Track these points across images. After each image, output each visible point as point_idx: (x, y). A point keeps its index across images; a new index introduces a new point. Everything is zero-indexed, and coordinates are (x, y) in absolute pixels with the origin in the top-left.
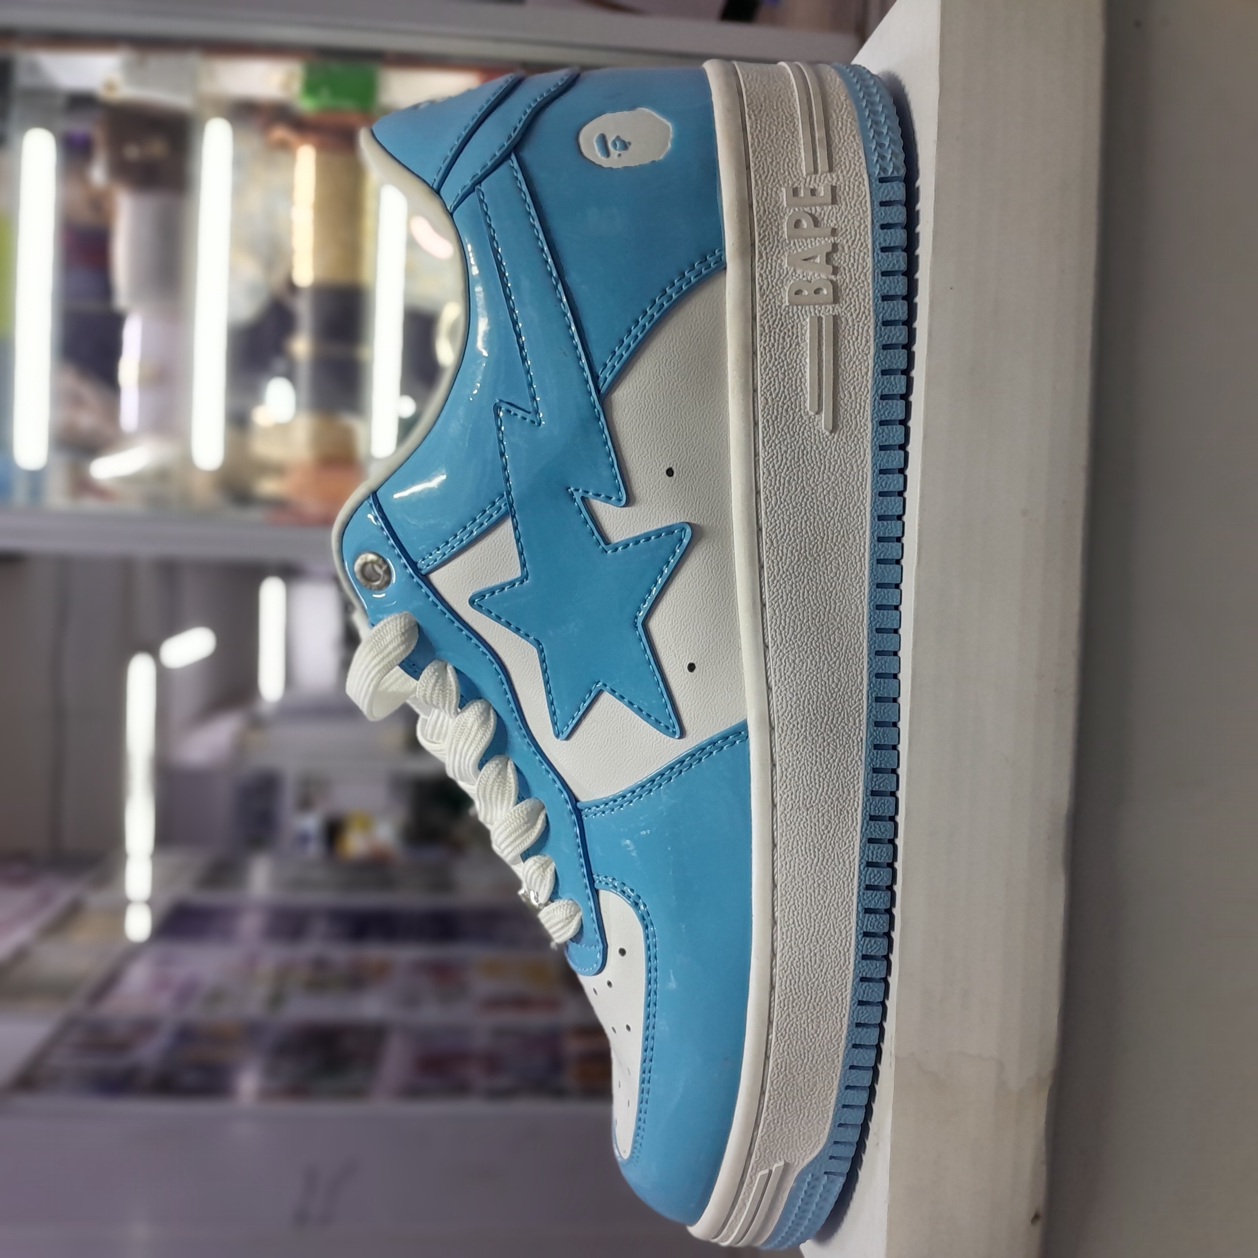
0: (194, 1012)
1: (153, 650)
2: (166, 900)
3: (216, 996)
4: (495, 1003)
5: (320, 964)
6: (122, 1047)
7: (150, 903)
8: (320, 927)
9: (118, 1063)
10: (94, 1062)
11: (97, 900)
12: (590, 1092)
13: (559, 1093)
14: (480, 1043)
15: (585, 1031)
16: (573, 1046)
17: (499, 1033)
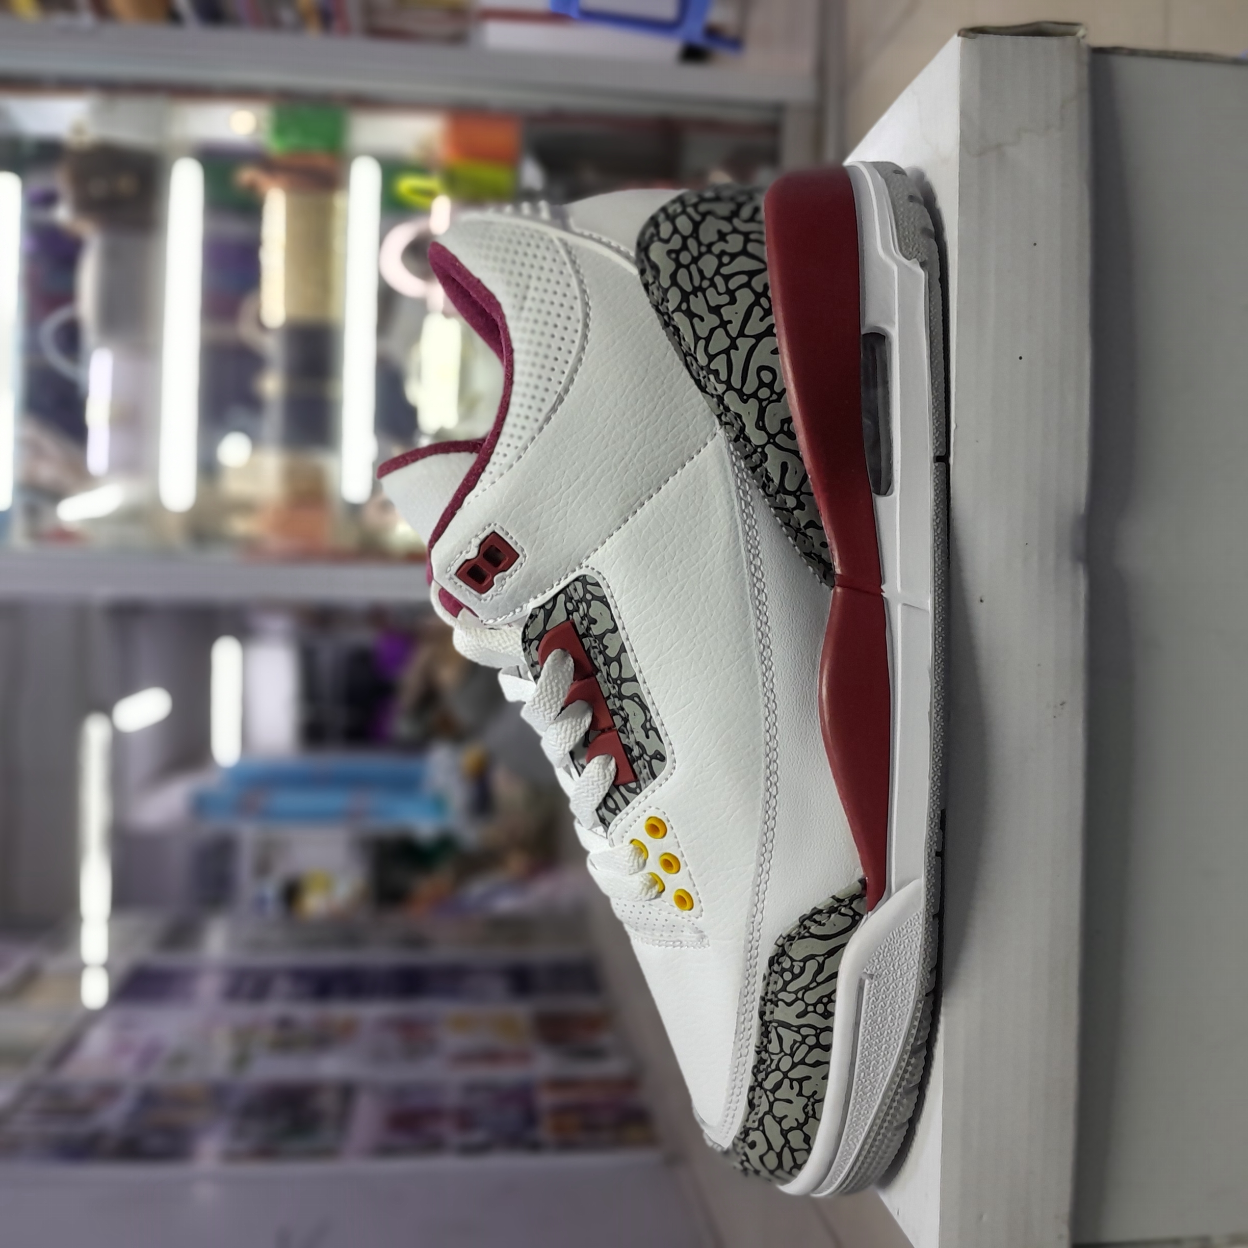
0: (157, 1075)
1: (106, 711)
2: (123, 964)
3: (179, 1059)
4: (465, 1058)
5: (284, 1024)
6: (83, 1112)
7: (107, 966)
8: (282, 986)
9: (81, 1129)
10: (58, 1128)
11: (53, 965)
12: (566, 1145)
13: (535, 1147)
14: (452, 1099)
15: (558, 1084)
16: (546, 1100)
17: (471, 1088)
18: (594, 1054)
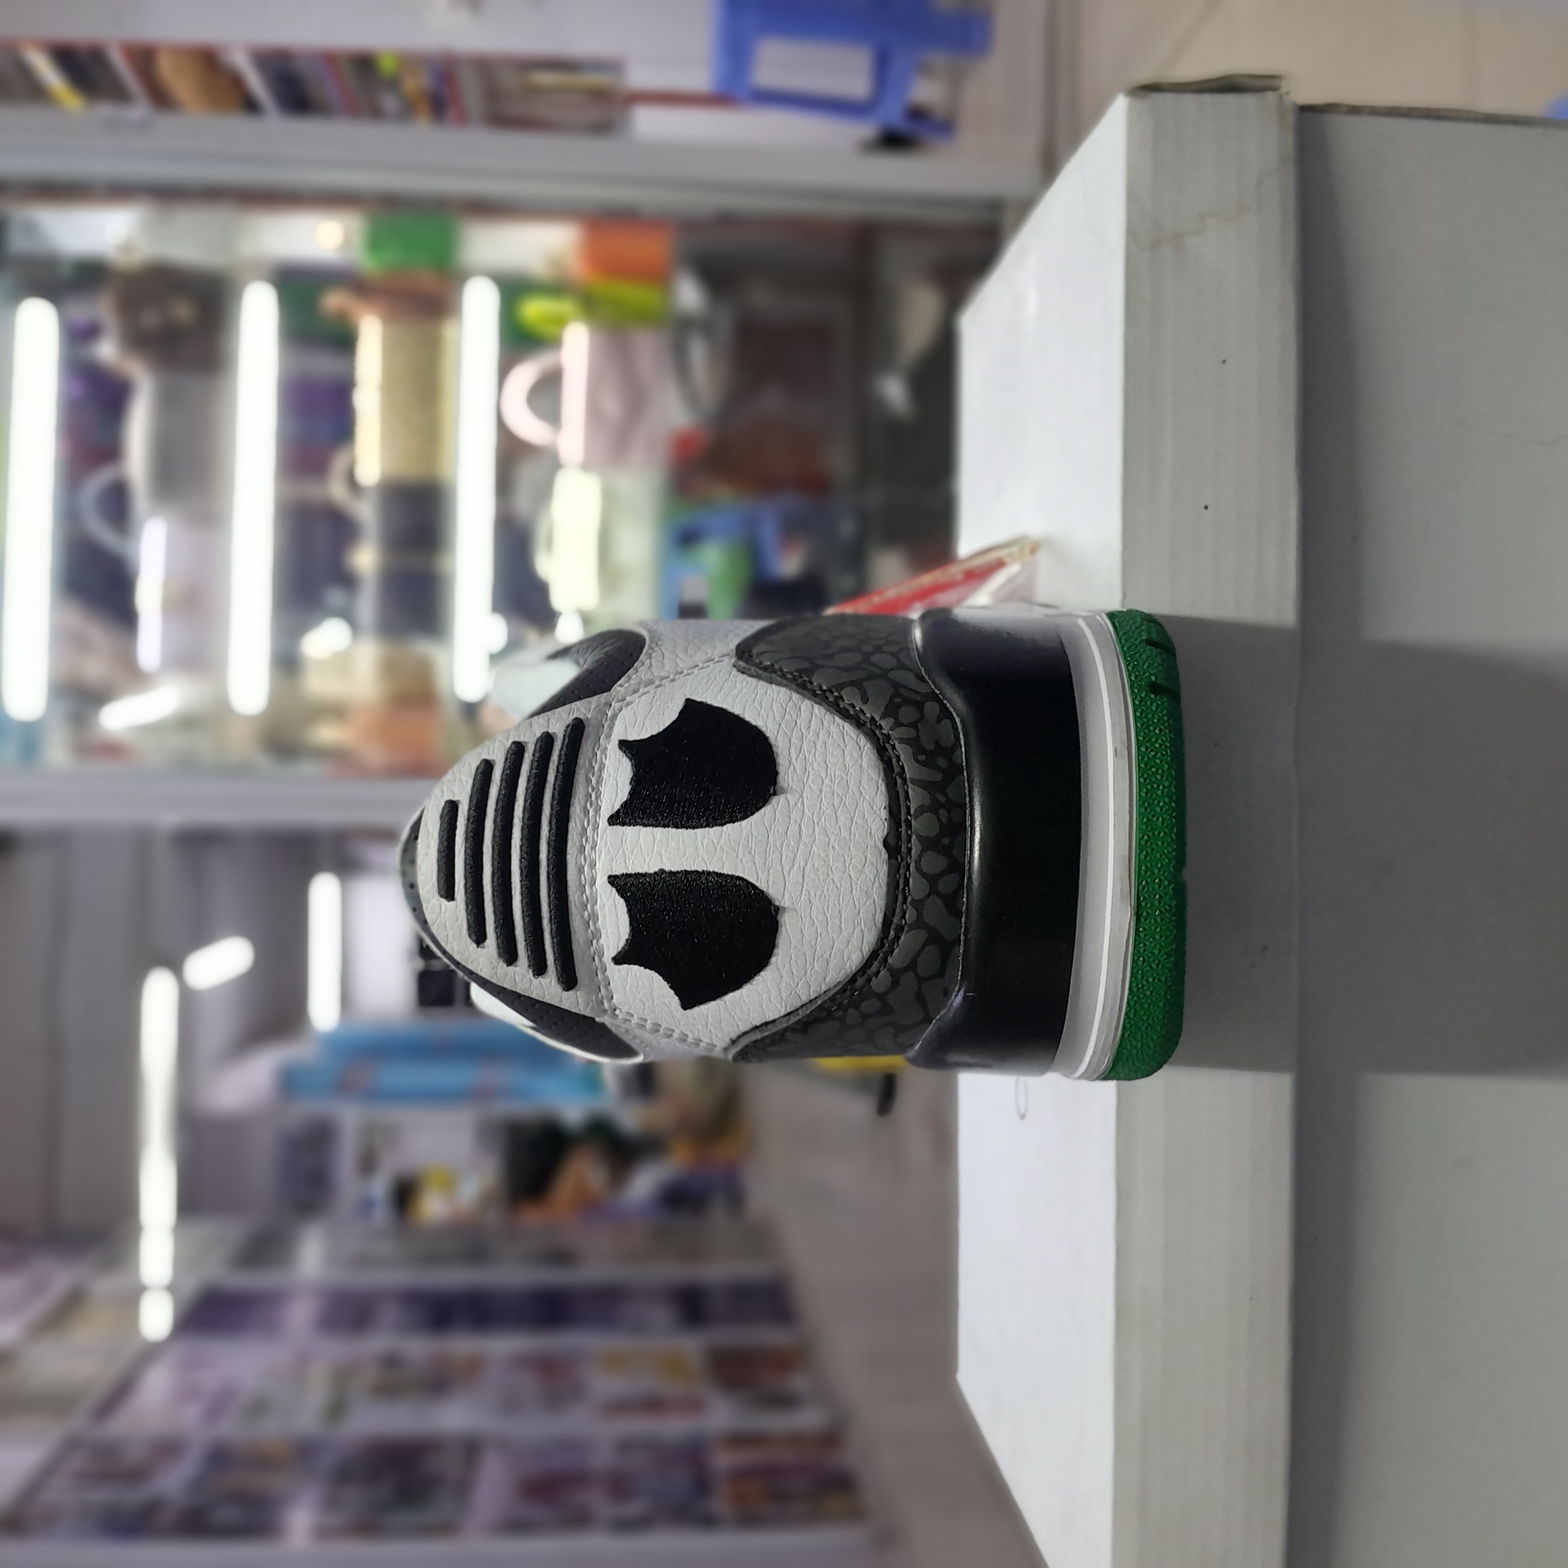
0: (230, 1428)
1: (175, 965)
2: (191, 1285)
3: (258, 1408)
4: (620, 1407)
5: (391, 1362)
6: (137, 1475)
7: (171, 1288)
8: (391, 1313)
9: (134, 1496)
10: (103, 1495)
11: (103, 1286)
12: (748, 1519)
13: (708, 1522)
14: (602, 1459)
15: (739, 1440)
16: (723, 1460)
17: (626, 1446)
18: (784, 1401)
